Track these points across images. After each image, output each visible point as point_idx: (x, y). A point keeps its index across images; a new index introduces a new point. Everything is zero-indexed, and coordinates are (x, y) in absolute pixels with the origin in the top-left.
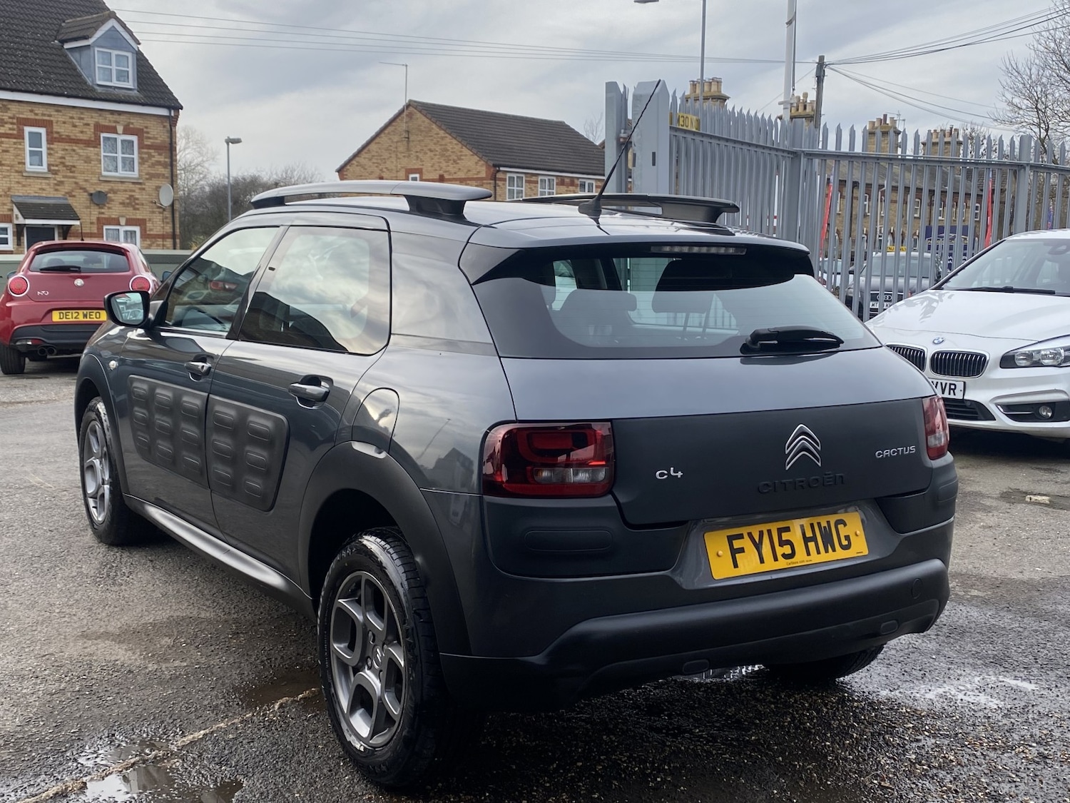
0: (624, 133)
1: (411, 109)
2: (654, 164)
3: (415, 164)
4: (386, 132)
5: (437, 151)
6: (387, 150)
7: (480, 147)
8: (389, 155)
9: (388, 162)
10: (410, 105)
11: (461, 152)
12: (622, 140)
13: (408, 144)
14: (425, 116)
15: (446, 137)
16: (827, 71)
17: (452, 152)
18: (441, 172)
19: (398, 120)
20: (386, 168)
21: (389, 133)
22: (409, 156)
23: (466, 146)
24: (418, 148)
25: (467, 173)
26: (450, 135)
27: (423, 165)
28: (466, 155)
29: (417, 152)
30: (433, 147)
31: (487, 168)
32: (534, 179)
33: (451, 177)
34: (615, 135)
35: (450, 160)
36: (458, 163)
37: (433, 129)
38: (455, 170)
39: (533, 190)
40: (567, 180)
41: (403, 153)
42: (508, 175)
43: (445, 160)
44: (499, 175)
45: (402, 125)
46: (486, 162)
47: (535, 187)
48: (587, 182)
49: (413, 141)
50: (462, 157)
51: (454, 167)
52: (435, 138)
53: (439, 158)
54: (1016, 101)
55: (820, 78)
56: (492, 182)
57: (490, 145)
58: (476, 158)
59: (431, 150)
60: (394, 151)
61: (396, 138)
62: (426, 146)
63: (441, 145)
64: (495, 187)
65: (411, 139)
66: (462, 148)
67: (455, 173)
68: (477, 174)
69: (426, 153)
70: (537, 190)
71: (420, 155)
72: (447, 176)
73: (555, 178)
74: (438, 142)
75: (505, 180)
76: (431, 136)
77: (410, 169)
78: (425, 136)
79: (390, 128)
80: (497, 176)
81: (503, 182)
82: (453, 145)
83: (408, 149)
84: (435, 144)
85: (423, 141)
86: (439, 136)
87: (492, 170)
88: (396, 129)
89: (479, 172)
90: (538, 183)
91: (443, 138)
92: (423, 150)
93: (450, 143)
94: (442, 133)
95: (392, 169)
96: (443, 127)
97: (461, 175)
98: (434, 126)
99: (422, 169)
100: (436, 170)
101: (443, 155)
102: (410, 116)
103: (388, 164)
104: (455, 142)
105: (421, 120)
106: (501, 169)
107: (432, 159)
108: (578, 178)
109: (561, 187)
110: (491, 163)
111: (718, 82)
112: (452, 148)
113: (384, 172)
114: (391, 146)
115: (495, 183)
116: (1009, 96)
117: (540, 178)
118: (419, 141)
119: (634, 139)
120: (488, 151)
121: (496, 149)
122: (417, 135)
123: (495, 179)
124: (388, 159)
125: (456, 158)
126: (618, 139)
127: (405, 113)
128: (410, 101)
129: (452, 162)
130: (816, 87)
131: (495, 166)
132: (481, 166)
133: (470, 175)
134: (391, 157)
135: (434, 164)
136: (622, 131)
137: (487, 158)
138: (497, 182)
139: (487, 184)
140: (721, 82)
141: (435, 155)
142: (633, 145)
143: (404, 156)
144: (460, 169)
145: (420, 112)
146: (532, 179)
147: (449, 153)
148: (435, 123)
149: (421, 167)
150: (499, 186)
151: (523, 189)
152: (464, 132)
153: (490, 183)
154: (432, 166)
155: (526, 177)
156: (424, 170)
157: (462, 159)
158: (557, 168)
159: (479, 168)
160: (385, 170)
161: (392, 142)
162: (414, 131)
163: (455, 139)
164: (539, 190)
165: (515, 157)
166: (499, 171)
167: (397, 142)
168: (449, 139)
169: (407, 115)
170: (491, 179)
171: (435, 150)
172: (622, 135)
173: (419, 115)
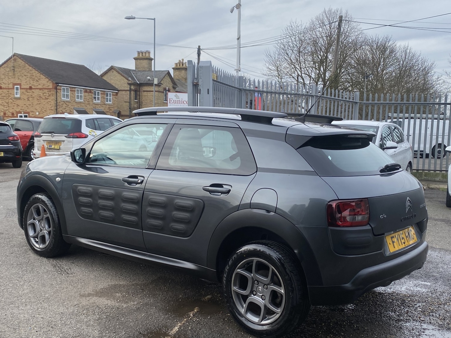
0: (196, 81)
1: (15, 57)
2: (208, 94)
3: (17, 81)
4: (3, 66)
5: (28, 76)
6: (3, 74)
7: (49, 75)
8: (4, 77)
9: (4, 80)
10: (15, 55)
11: (40, 77)
12: (195, 84)
13: (14, 72)
14: (22, 60)
15: (33, 70)
16: (201, 52)
17: (36, 77)
18: (30, 85)
19: (9, 61)
20: (3, 83)
21: (4, 67)
22: (14, 78)
23: (42, 74)
24: (19, 74)
25: (43, 86)
26: (35, 69)
27: (21, 82)
28: (42, 78)
29: (18, 76)
30: (26, 74)
31: (52, 84)
32: (73, 89)
33: (35, 87)
34: (192, 82)
35: (35, 80)
36: (38, 82)
37: (26, 66)
38: (37, 84)
39: (73, 94)
40: (88, 91)
41: (12, 76)
42: (62, 87)
43: (32, 80)
44: (58, 87)
45: (11, 64)
46: (52, 82)
47: (74, 93)
48: (97, 91)
49: (16, 71)
50: (41, 79)
51: (37, 83)
52: (27, 70)
53: (29, 79)
54: (270, 67)
55: (199, 54)
56: (55, 90)
57: (53, 74)
58: (47, 80)
59: (25, 76)
60: (7, 75)
61: (8, 70)
62: (23, 74)
63: (30, 73)
64: (56, 93)
65: (16, 70)
66: (40, 75)
67: (37, 86)
68: (48, 87)
69: (23, 77)
70: (75, 94)
71: (20, 77)
72: (33, 87)
73: (83, 89)
74: (29, 72)
75: (61, 89)
76: (26, 69)
77: (15, 83)
78: (22, 69)
79: (5, 65)
80: (57, 88)
81: (60, 91)
82: (36, 73)
83: (14, 75)
84: (27, 73)
85: (21, 71)
86: (29, 69)
87: (55, 85)
88: (8, 66)
89: (49, 86)
90: (75, 91)
91: (31, 70)
92: (21, 75)
93: (34, 72)
94: (31, 68)
95: (6, 83)
96: (31, 65)
97: (40, 87)
98: (27, 65)
99: (21, 83)
100: (28, 84)
101: (31, 78)
102: (15, 60)
103: (4, 81)
104: (37, 72)
105: (20, 62)
106: (59, 85)
107: (26, 79)
108: (93, 90)
109: (86, 93)
110: (55, 82)
111: (149, 52)
112: (36, 75)
113: (2, 84)
114: (5, 73)
115: (57, 91)
116: (267, 65)
117: (76, 89)
118: (19, 71)
119: (200, 83)
120: (52, 77)
121: (56, 76)
122: (18, 68)
123: (56, 89)
124: (4, 78)
125: (37, 79)
126: (193, 83)
127: (12, 59)
128: (15, 53)
129: (36, 81)
130: (197, 58)
131: (56, 83)
132: (50, 83)
133: (44, 87)
134: (5, 78)
135: (27, 82)
136: (195, 80)
137: (53, 80)
138: (57, 90)
139: (53, 91)
140: (150, 52)
141: (27, 78)
142: (199, 86)
143: (12, 78)
144: (39, 84)
145: (20, 58)
146: (73, 90)
147: (34, 77)
148: (27, 64)
149: (20, 83)
150: (58, 92)
151: (69, 94)
152: (41, 68)
153: (54, 91)
154: (26, 83)
155: (70, 88)
156: (22, 84)
157: (41, 80)
158: (84, 85)
159: (49, 84)
160: (2, 83)
161: (6, 71)
162: (17, 67)
163: (37, 71)
164: (76, 94)
165: (65, 80)
166: (58, 86)
167: (8, 71)
168: (34, 71)
169: (13, 60)
170: (55, 89)
171: (27, 75)
172: (195, 82)
173: (19, 60)
